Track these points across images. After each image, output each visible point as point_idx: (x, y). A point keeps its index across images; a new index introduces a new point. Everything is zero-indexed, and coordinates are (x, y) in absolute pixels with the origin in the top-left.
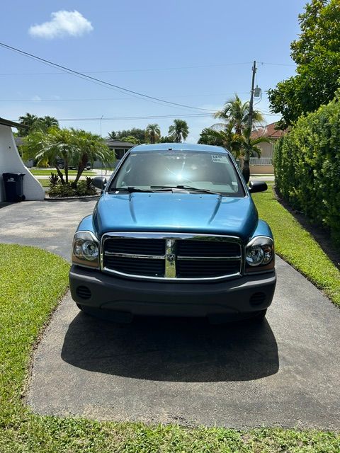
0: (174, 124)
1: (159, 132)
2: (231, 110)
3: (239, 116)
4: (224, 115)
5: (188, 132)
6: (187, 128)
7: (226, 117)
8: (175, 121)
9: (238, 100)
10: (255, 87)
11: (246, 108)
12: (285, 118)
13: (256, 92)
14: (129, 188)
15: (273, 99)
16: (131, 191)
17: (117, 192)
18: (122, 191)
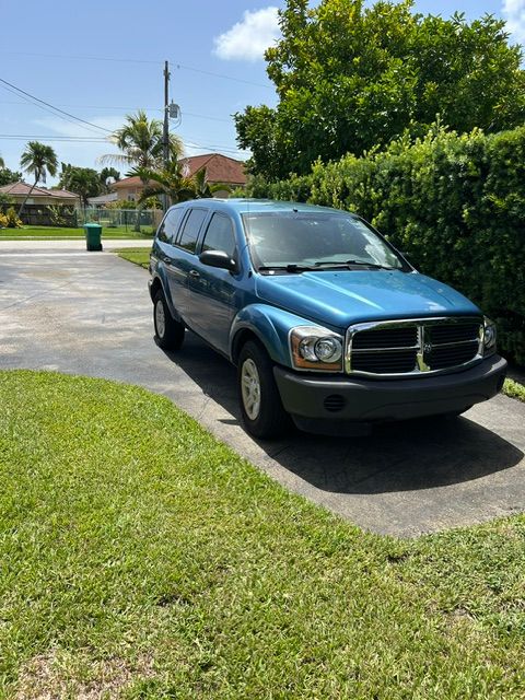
0: (29, 150)
2: (131, 134)
3: (144, 145)
4: (121, 142)
5: (55, 165)
7: (125, 144)
8: (31, 145)
9: (143, 119)
10: (170, 103)
11: (155, 133)
12: (256, 157)
13: (172, 111)
14: (289, 266)
15: (241, 128)
16: (292, 270)
17: (271, 272)
18: (279, 270)
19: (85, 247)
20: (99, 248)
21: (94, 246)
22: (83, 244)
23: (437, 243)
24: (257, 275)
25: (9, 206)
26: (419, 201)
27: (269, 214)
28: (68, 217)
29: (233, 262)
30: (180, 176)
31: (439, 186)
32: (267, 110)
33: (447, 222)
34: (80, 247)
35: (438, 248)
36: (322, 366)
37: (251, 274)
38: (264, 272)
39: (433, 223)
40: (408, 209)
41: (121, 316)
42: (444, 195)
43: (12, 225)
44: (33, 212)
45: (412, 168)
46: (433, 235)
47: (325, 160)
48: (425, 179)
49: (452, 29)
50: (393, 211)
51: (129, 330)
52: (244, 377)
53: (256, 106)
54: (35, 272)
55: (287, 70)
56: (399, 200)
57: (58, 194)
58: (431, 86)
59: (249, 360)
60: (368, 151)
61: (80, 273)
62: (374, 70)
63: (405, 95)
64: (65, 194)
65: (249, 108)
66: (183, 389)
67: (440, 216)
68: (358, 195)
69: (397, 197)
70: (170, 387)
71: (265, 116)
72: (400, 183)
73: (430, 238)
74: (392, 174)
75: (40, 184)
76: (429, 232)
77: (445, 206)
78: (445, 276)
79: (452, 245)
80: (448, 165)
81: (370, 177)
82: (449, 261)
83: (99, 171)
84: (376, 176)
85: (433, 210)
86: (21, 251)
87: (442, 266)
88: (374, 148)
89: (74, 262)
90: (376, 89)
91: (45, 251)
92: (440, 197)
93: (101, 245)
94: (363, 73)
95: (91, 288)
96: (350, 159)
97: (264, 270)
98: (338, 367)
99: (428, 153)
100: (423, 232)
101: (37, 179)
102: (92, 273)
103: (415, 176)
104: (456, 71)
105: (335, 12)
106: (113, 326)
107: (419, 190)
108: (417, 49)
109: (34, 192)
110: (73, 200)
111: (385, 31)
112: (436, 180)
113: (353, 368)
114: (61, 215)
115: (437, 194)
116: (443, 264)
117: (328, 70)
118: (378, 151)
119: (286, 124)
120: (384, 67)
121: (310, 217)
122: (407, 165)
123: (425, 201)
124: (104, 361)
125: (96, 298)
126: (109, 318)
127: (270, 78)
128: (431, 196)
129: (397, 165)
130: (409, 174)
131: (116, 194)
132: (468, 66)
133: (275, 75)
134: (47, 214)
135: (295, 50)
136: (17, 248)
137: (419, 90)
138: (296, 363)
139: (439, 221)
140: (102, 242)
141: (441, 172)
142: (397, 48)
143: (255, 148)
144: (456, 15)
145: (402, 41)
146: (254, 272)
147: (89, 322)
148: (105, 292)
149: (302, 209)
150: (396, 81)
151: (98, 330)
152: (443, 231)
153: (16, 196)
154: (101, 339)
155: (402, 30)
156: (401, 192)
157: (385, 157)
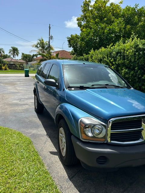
0: (11, 49)
1: (4, 52)
2: (39, 44)
3: (43, 47)
4: (37, 46)
5: (19, 53)
6: (18, 51)
7: (38, 47)
8: (12, 47)
9: (43, 40)
10: (50, 35)
11: (46, 44)
12: (74, 50)
13: (51, 38)
14: (80, 86)
15: (69, 41)
16: (82, 88)
17: (73, 89)
18: (77, 88)
19: (24, 76)
20: (28, 76)
21: (27, 75)
22: (24, 75)
23: (135, 76)
24: (67, 90)
25: (6, 64)
26: (128, 62)
27: (73, 65)
28: (22, 67)
29: (57, 84)
30: (51, 55)
31: (136, 56)
32: (77, 35)
33: (139, 69)
34: (23, 76)
35: (136, 78)
36: (95, 139)
37: (64, 89)
38: (70, 89)
39: (134, 69)
40: (123, 65)
41: (27, 99)
42: (138, 59)
43: (6, 69)
44: (12, 66)
45: (125, 51)
46: (133, 74)
47: (94, 50)
48: (130, 54)
49: (135, 9)
50: (118, 65)
51: (27, 104)
52: (60, 134)
53: (74, 35)
54: (6, 83)
55: (83, 23)
56: (120, 62)
57: (20, 61)
58: (129, 27)
59: (62, 128)
60: (108, 46)
61: (20, 84)
62: (110, 22)
63: (120, 29)
64: (22, 61)
65: (72, 35)
66: (39, 133)
67: (136, 67)
68: (105, 60)
69: (119, 61)
70: (34, 131)
71: (76, 37)
72: (120, 56)
73: (132, 75)
74: (117, 53)
75: (14, 58)
76: (132, 72)
77: (138, 63)
78: (138, 88)
79: (141, 77)
80: (140, 48)
81: (110, 55)
82: (140, 83)
83: (32, 55)
84: (112, 54)
85: (133, 65)
86: (6, 77)
87: (137, 85)
88: (111, 45)
89: (19, 80)
90: (111, 27)
91: (13, 77)
92: (136, 60)
93: (29, 75)
94: (107, 24)
95: (21, 89)
96: (103, 49)
97: (70, 88)
98: (104, 140)
99: (131, 45)
100: (130, 73)
101: (13, 57)
102: (23, 84)
103: (126, 53)
104: (136, 22)
105: (99, 5)
106: (23, 103)
107: (128, 58)
108: (123, 16)
109: (12, 60)
110: (24, 63)
111: (113, 11)
112: (135, 54)
113: (111, 140)
114: (20, 67)
115: (135, 59)
116: (137, 84)
117: (96, 23)
118: (112, 46)
119: (82, 39)
120: (113, 22)
121: (90, 66)
122: (123, 50)
123: (131, 61)
124: (14, 118)
125: (20, 92)
126: (22, 100)
127: (78, 26)
128: (133, 60)
129: (119, 50)
130: (124, 52)
131: (36, 61)
132: (140, 21)
133: (80, 25)
134: (16, 66)
135: (86, 17)
136: (5, 76)
137: (125, 28)
138: (82, 137)
139: (136, 68)
140: (29, 74)
141: (137, 51)
142: (117, 16)
143: (73, 47)
144: (136, 5)
145: (119, 14)
146: (65, 89)
147: (15, 101)
148: (25, 90)
149: (86, 63)
150: (117, 25)
151: (17, 105)
152: (137, 72)
153: (8, 62)
154: (16, 108)
155: (119, 11)
156: (121, 59)
157: (114, 48)
